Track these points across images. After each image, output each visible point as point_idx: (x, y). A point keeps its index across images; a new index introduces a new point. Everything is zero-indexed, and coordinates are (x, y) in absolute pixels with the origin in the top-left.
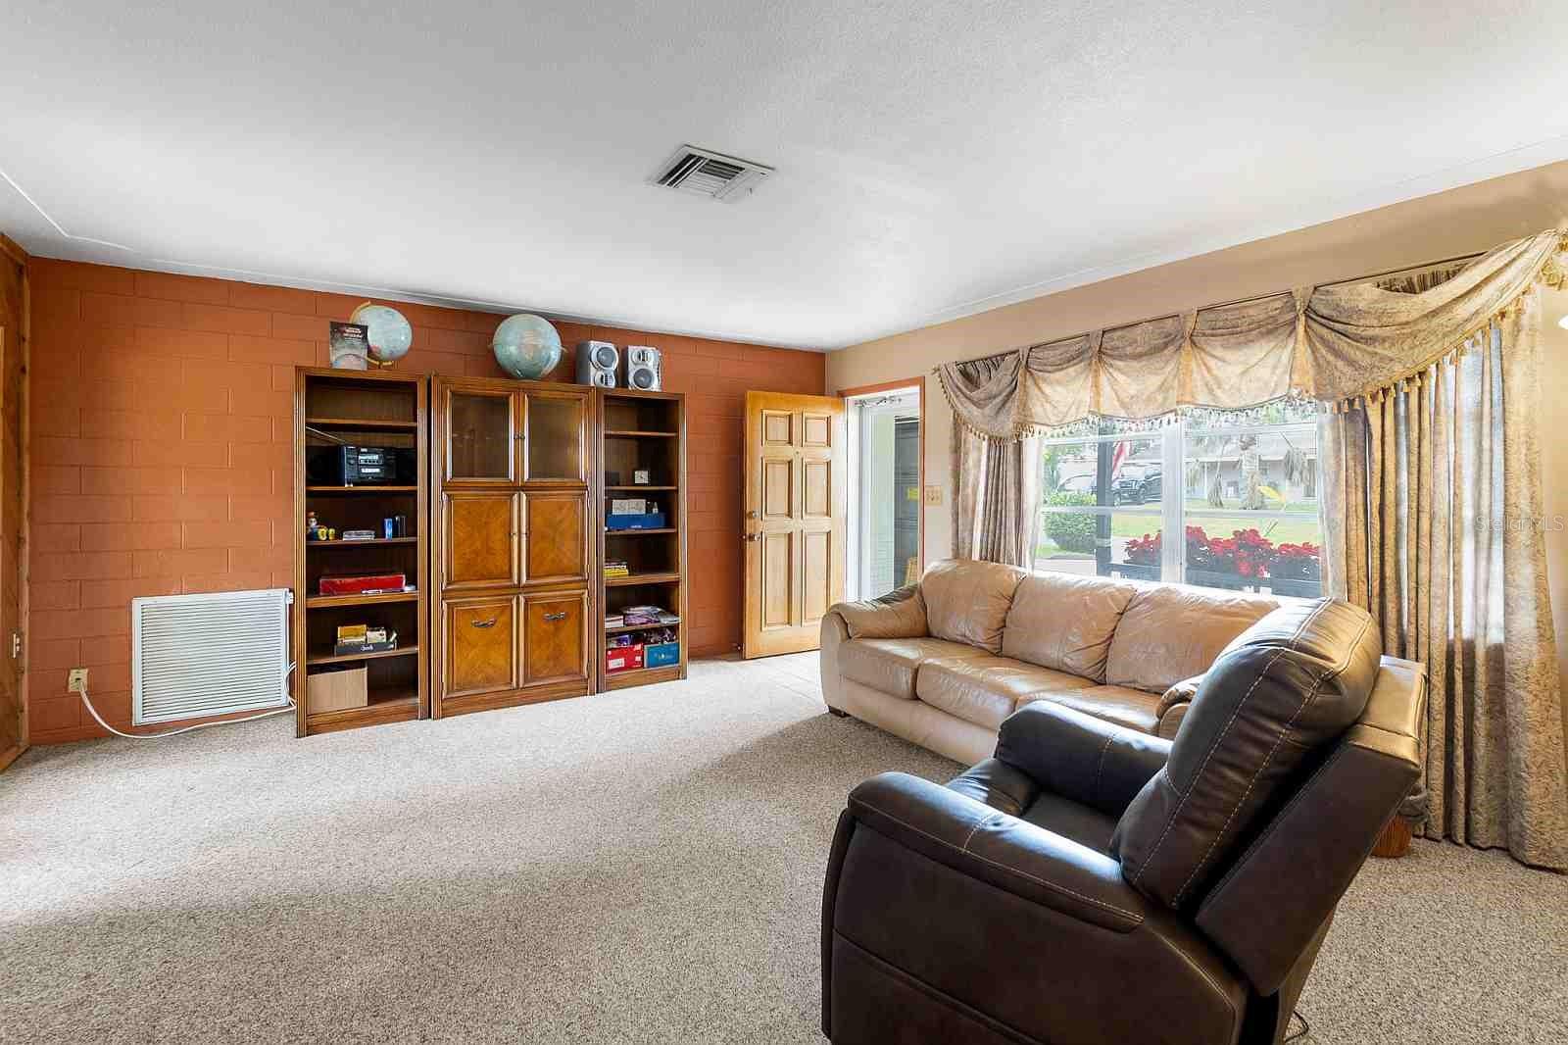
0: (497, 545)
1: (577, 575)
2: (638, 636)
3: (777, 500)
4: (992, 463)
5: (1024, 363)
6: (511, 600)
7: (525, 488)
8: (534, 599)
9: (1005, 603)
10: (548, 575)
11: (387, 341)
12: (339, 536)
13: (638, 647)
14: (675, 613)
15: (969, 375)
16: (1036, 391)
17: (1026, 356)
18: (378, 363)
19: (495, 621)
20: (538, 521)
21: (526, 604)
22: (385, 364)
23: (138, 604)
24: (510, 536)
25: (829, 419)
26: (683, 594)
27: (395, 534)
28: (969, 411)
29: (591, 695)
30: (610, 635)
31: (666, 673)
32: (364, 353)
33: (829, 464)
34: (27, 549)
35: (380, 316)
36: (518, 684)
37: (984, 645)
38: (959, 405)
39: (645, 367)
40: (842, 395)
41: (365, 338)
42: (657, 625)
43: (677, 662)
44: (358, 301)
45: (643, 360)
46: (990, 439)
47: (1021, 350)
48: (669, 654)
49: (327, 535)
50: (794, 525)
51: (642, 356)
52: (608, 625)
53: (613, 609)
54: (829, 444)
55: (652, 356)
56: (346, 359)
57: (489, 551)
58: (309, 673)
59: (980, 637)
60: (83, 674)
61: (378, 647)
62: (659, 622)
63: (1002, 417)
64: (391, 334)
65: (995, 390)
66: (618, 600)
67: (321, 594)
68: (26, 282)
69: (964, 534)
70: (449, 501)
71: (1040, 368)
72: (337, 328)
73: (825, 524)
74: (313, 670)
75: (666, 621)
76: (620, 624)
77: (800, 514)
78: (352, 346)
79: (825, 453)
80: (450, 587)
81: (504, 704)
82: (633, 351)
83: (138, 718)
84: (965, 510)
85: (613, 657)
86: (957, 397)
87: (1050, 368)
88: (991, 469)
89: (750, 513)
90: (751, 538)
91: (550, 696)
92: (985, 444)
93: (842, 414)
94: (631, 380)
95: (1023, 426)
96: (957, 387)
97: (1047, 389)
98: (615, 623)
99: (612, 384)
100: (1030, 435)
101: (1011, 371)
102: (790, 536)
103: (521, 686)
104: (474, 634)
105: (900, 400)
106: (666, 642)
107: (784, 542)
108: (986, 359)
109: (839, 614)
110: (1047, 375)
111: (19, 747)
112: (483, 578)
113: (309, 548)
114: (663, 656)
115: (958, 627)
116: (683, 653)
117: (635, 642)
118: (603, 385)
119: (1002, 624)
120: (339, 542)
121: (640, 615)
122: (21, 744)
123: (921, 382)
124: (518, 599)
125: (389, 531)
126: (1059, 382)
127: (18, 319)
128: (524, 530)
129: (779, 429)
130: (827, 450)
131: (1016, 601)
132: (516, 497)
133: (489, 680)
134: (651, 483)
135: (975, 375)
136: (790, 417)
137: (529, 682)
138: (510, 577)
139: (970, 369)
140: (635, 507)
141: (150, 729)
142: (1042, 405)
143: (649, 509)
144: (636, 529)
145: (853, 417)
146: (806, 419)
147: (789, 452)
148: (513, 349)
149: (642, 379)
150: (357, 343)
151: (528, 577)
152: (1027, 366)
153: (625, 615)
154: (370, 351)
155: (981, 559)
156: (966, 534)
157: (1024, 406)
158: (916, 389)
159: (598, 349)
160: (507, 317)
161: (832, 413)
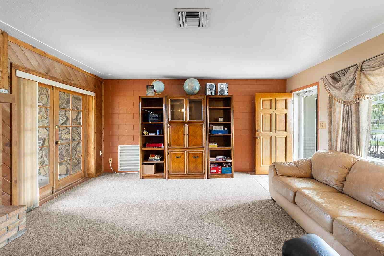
0: (181, 138)
1: (201, 146)
2: (220, 164)
3: (267, 126)
4: (345, 112)
5: (359, 69)
6: (185, 152)
7: (187, 123)
8: (190, 152)
9: (346, 171)
10: (193, 146)
11: (158, 89)
12: (148, 134)
13: (220, 167)
14: (231, 158)
15: (335, 78)
16: (366, 80)
17: (360, 65)
18: (157, 94)
19: (181, 157)
20: (191, 132)
21: (188, 153)
22: (159, 94)
23: (119, 146)
24: (184, 135)
25: (286, 100)
26: (233, 153)
27: (159, 134)
28: (335, 92)
29: (205, 179)
30: (211, 163)
31: (228, 176)
32: (153, 92)
33: (286, 115)
34: (103, 135)
35: (156, 83)
36: (186, 173)
37: (334, 187)
38: (330, 90)
39: (223, 89)
40: (291, 92)
41: (153, 88)
42: (225, 162)
43: (231, 173)
44: (152, 80)
45: (222, 87)
46: (344, 102)
47: (358, 64)
48: (229, 170)
49: (146, 134)
50: (273, 134)
51: (222, 86)
52: (211, 160)
53: (212, 156)
54: (286, 108)
55: (225, 86)
56: (150, 94)
57: (179, 138)
58: (142, 165)
59: (333, 183)
60: (111, 159)
61: (157, 160)
62: (226, 161)
63: (350, 93)
64: (159, 87)
65: (346, 82)
66: (213, 154)
67: (146, 147)
68: (103, 85)
69: (333, 140)
70: (170, 126)
71: (368, 69)
72: (148, 87)
73: (284, 134)
74: (143, 164)
75: (228, 161)
76: (214, 160)
77: (275, 131)
78: (151, 90)
79: (285, 111)
80: (170, 147)
81: (183, 178)
82: (219, 85)
83: (119, 170)
84: (334, 130)
85: (212, 169)
86: (330, 87)
87: (373, 69)
88: (345, 114)
89: (257, 130)
90: (257, 138)
91: (195, 178)
92: (342, 105)
93: (291, 98)
94: (219, 93)
95: (359, 96)
96: (330, 84)
97: (371, 78)
98: (213, 160)
99: (213, 94)
100: (363, 99)
101: (353, 74)
102: (271, 138)
103: (187, 174)
104: (176, 159)
105: (312, 92)
106: (228, 167)
107: (269, 140)
108: (342, 70)
109: (274, 166)
110: (371, 72)
111: (101, 172)
112: (177, 145)
113: (142, 136)
114: (227, 171)
115: (323, 176)
116: (233, 170)
117: (218, 166)
118: (211, 95)
119: (344, 179)
120: (148, 135)
121: (221, 158)
122: (102, 172)
123: (318, 84)
124: (186, 151)
125: (158, 133)
126: (377, 74)
127: (101, 91)
128: (187, 134)
129: (267, 104)
130: (285, 110)
131: (351, 171)
132: (185, 125)
133: (179, 172)
134: (224, 121)
135: (338, 77)
136: (271, 100)
137: (190, 173)
138: (184, 146)
139: (336, 76)
140: (220, 128)
141: (121, 172)
142: (369, 86)
143: (224, 129)
144: (220, 134)
145: (296, 99)
146: (277, 101)
147: (271, 111)
148: (187, 88)
149: (222, 92)
150: (152, 89)
151: (188, 146)
152: (361, 70)
153: (216, 158)
154: (155, 91)
155: (340, 151)
156: (335, 140)
157: (360, 87)
158: (316, 87)
159: (209, 85)
160: (186, 80)
161: (287, 98)
